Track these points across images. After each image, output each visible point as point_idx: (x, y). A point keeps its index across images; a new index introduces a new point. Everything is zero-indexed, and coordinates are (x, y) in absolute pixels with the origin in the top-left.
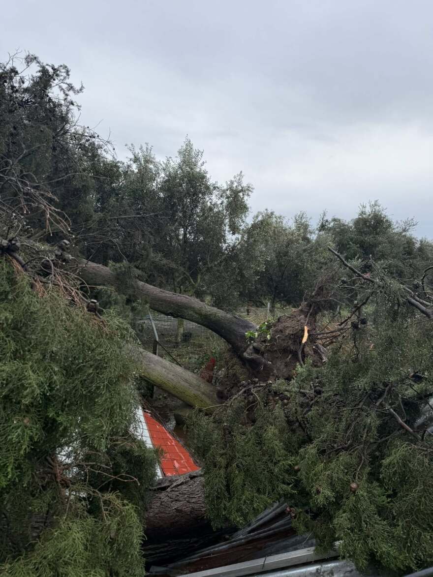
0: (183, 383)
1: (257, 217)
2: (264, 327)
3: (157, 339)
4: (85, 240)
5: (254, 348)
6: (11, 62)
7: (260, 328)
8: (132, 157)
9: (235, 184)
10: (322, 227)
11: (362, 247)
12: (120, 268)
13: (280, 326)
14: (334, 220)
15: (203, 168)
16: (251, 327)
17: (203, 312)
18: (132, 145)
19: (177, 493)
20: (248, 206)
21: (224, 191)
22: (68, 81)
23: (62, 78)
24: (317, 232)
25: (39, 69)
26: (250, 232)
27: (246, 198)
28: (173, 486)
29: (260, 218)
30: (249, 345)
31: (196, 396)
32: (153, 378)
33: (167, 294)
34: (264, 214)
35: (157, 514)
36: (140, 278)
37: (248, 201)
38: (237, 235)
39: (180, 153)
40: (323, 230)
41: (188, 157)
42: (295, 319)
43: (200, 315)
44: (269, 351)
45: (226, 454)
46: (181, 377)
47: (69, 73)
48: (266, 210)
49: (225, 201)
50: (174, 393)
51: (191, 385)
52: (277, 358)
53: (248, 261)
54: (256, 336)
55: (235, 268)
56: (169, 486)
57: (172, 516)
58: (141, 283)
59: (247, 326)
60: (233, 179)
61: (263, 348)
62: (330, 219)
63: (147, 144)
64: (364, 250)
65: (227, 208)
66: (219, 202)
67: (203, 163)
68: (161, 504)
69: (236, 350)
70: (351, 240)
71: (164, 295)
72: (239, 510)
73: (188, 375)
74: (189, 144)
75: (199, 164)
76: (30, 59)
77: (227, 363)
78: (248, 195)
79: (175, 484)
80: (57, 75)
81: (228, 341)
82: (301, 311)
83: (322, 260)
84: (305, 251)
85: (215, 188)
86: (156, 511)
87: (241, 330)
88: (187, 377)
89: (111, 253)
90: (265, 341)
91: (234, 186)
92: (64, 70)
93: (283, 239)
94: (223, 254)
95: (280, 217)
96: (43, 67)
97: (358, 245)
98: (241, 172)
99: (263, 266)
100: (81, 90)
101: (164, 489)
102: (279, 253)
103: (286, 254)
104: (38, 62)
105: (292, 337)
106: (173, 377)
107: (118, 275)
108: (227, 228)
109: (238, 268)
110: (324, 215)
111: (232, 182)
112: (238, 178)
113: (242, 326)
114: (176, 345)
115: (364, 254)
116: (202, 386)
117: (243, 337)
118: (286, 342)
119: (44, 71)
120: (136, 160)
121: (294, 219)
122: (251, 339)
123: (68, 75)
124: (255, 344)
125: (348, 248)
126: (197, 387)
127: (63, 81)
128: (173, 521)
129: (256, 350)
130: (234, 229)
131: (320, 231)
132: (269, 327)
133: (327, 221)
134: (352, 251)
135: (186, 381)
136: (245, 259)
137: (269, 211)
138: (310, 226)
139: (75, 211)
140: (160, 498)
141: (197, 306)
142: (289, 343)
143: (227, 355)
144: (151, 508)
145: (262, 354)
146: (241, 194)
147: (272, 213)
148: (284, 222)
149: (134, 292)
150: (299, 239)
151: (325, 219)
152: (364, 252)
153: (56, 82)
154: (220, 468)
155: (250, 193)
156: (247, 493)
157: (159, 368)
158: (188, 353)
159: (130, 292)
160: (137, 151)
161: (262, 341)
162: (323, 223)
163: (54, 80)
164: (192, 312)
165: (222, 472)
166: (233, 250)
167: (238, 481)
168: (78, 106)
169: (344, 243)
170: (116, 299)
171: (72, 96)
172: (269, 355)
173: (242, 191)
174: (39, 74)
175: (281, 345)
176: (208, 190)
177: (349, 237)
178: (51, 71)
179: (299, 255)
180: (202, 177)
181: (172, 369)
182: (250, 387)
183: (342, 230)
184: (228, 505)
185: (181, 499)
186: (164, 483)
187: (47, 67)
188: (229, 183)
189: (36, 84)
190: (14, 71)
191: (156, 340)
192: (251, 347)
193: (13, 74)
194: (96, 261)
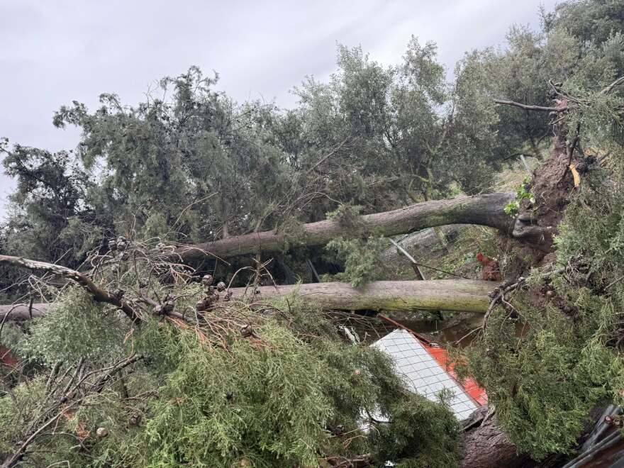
0: (462, 295)
1: (458, 68)
2: (523, 191)
3: (414, 261)
4: (297, 206)
5: (521, 220)
6: (150, 99)
7: (519, 193)
8: (301, 98)
9: (414, 52)
10: (549, 25)
11: (612, 16)
12: (338, 215)
13: (540, 182)
14: (558, 9)
15: (369, 62)
16: (508, 198)
17: (446, 211)
18: (294, 87)
19: (490, 427)
20: (440, 65)
21: (406, 67)
22: (203, 78)
23: (196, 78)
24: (545, 35)
25: (175, 85)
26: (459, 90)
27: (433, 58)
28: (486, 418)
29: (462, 68)
30: (515, 220)
31: (484, 301)
32: (427, 304)
33: (398, 213)
34: (466, 60)
35: (476, 457)
36: (362, 212)
37: (437, 59)
38: (446, 104)
39: (339, 63)
40: (551, 27)
41: (349, 61)
42: (554, 163)
43: (444, 214)
44: (541, 215)
45: (506, 381)
46: (457, 290)
47: (200, 70)
48: (466, 53)
49: (413, 77)
50: (459, 308)
51: (472, 292)
52: (556, 217)
53: (475, 121)
54: (518, 206)
55: (464, 139)
56: (482, 420)
57: (494, 454)
58: (366, 217)
59: (503, 200)
60: (408, 49)
61: (532, 216)
62: (552, 11)
63: (307, 77)
64: (618, 18)
65: (419, 81)
66: (406, 82)
67: (367, 56)
68: (476, 446)
69: (505, 231)
70: (594, 16)
71: (395, 216)
72: (549, 437)
73: (462, 284)
74: (343, 50)
75: (363, 60)
76: (164, 83)
77: (503, 249)
78: (434, 54)
79: (487, 415)
80: (191, 80)
81: (491, 225)
82: (557, 149)
83: (567, 65)
84: (538, 67)
85: (392, 73)
86: (474, 455)
87: (499, 207)
88: (463, 287)
89: (326, 203)
90: (531, 207)
91: (414, 54)
92: (194, 71)
93: (506, 71)
94: (443, 131)
95: (487, 51)
96: (177, 82)
97: (607, 17)
98: (413, 36)
99: (496, 117)
100: (217, 77)
101: (478, 424)
102: (509, 88)
103: (518, 85)
104: (171, 81)
105: (559, 186)
106: (447, 294)
107: (341, 221)
108: (430, 102)
109: (468, 136)
110: (542, 11)
111: (409, 53)
112: (413, 44)
113: (497, 202)
114: (445, 251)
115: (621, 23)
116: (485, 288)
117: (504, 213)
118: (556, 194)
119: (180, 84)
120: (305, 98)
121: (507, 40)
122: (514, 211)
123: (200, 72)
124: (521, 217)
125: (595, 29)
126: (480, 293)
127: (198, 81)
128: (498, 459)
129: (526, 222)
130: (439, 99)
131: (548, 31)
132: (528, 188)
133: (550, 15)
134: (603, 30)
135: (464, 291)
136: (469, 122)
137: (471, 53)
138: (533, 34)
139: (275, 186)
140: (474, 439)
141: (435, 208)
142: (561, 195)
143: (499, 241)
144: (466, 454)
145: (535, 222)
146: (425, 58)
147: (475, 53)
148: (495, 52)
149: (364, 229)
150: (524, 59)
151: (546, 14)
152: (620, 20)
153: (194, 86)
154: (505, 398)
155: (435, 51)
156: (550, 415)
157: (427, 292)
158: (461, 254)
159: (361, 231)
160: (302, 89)
161: (528, 208)
162: (546, 20)
163: (191, 86)
164: (434, 217)
165: (509, 401)
166: (451, 121)
167: (533, 405)
168: (222, 93)
169: (587, 26)
170: (349, 248)
171: (213, 89)
172: (544, 220)
173: (424, 54)
174: (177, 90)
175: (552, 200)
176: (386, 80)
177: (589, 15)
178: (184, 80)
179: (534, 78)
180: (373, 71)
181: (442, 286)
182: (499, 295)
183: (575, 14)
184: (535, 434)
185: (497, 432)
186: (476, 418)
187: (179, 79)
188: (407, 55)
189: (180, 100)
190: (158, 103)
191: (413, 263)
192: (518, 221)
193: (158, 106)
194: (316, 219)
